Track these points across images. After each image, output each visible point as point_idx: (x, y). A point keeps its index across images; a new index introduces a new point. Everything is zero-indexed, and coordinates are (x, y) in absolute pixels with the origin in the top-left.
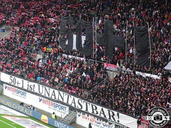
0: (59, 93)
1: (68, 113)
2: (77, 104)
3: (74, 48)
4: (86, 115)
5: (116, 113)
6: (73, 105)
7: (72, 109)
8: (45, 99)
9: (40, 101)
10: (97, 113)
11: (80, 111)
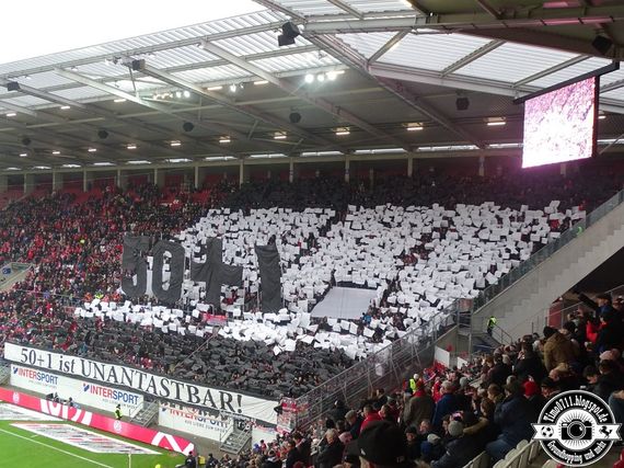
0: (124, 370)
1: (141, 407)
2: (159, 389)
3: (149, 291)
4: (177, 407)
5: (235, 396)
6: (151, 391)
7: (148, 398)
8: (96, 386)
9: (86, 390)
10: (199, 400)
11: (165, 400)
